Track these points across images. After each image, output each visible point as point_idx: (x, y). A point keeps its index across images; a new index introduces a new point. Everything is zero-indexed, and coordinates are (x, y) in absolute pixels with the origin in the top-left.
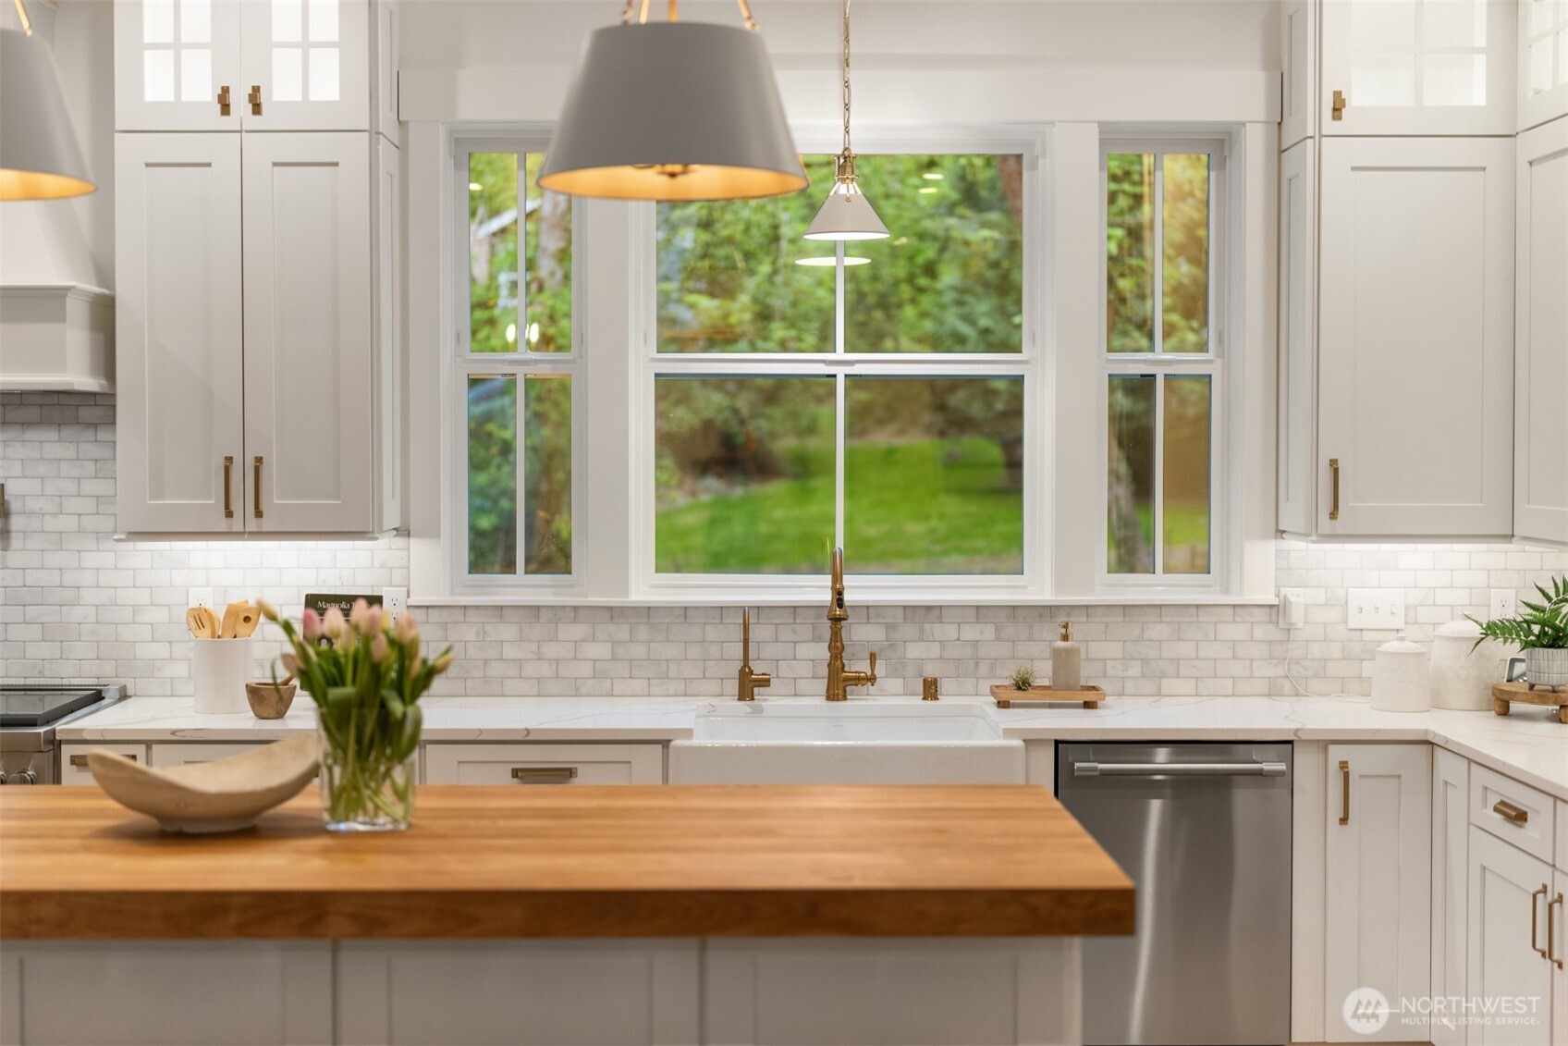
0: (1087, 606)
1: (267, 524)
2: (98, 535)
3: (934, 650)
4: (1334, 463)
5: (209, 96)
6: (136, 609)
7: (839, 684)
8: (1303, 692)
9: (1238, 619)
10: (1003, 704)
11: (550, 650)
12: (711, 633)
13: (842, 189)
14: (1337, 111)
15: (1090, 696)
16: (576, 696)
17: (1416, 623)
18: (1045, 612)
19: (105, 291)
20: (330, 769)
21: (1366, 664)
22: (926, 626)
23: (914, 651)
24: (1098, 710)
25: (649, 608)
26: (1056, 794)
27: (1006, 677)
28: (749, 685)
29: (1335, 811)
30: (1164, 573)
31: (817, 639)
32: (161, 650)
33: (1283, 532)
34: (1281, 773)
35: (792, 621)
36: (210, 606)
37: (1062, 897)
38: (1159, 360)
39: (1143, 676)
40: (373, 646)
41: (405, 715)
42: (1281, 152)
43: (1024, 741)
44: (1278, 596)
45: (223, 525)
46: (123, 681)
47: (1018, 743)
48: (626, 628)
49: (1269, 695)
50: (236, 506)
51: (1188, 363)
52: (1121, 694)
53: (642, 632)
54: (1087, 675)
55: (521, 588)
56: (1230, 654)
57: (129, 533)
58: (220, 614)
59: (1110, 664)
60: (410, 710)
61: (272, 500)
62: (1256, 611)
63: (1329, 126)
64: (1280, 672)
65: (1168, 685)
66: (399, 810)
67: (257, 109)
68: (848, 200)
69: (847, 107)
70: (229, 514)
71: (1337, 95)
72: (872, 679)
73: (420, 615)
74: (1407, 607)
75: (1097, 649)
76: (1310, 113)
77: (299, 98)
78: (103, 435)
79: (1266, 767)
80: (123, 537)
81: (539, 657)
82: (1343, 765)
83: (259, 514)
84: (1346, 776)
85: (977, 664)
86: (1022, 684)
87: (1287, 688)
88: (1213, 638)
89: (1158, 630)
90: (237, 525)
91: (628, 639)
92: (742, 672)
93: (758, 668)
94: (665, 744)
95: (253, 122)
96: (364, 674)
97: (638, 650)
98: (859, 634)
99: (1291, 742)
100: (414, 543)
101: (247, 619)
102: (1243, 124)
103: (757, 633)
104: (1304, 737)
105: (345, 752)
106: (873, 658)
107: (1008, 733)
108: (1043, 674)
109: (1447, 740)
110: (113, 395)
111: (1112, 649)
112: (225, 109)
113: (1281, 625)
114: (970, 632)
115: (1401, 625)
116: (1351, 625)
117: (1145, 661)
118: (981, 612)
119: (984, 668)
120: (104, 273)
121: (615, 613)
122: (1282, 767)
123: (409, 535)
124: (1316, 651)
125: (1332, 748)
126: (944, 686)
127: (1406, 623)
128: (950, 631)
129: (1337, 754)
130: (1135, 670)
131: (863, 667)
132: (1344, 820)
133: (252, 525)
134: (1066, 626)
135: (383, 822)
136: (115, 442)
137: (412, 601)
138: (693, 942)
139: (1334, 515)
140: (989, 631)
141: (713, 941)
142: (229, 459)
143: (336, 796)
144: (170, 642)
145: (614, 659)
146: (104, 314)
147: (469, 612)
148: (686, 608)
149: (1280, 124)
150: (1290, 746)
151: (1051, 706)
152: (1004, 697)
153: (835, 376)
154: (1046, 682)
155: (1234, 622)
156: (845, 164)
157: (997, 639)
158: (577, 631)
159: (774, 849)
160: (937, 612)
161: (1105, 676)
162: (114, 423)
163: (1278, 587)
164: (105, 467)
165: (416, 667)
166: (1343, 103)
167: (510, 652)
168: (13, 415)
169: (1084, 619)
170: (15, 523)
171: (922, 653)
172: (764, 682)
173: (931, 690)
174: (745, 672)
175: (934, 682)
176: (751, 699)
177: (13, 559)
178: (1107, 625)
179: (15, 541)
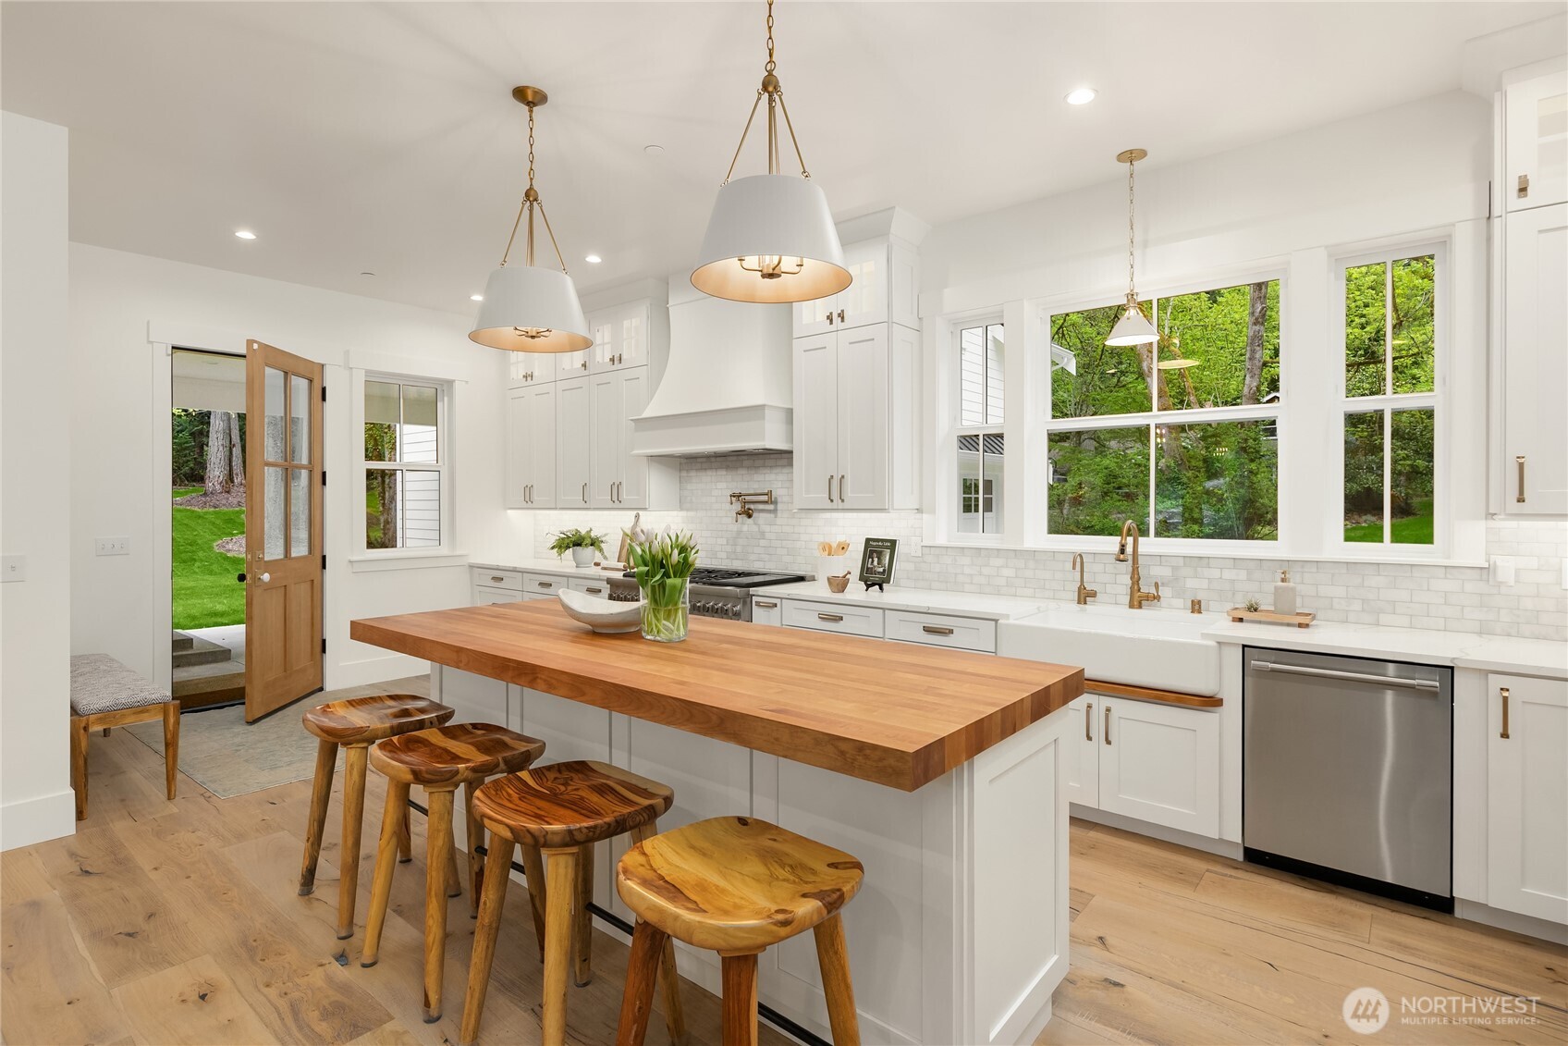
0: (1315, 562)
1: (846, 505)
3: (1203, 584)
4: (1519, 459)
5: (825, 317)
7: (1139, 599)
9: (1448, 576)
10: (1233, 619)
11: (986, 570)
13: (1126, 313)
14: (1522, 191)
15: (1305, 620)
19: (790, 406)
22: (1199, 569)
23: (1191, 583)
24: (1308, 629)
25: (1034, 552)
27: (1244, 603)
28: (1085, 596)
29: (1497, 728)
30: (1392, 542)
33: (1493, 514)
34: (1446, 692)
35: (1101, 562)
38: (1391, 401)
39: (1363, 610)
43: (1219, 643)
44: (1488, 561)
45: (829, 505)
47: (1212, 643)
48: (1023, 562)
50: (833, 497)
51: (1411, 400)
55: (980, 540)
56: (1442, 601)
57: (799, 509)
58: (834, 545)
59: (1328, 600)
61: (848, 494)
62: (1469, 571)
63: (1517, 202)
64: (1492, 616)
65: (1384, 618)
68: (1128, 318)
69: (1131, 268)
70: (830, 501)
71: (1522, 179)
72: (1157, 598)
73: (926, 550)
75: (1312, 590)
81: (981, 574)
82: (1503, 693)
83: (843, 501)
84: (1505, 701)
85: (1234, 594)
86: (1252, 609)
88: (1425, 588)
89: (1376, 580)
90: (834, 505)
92: (1079, 588)
93: (1089, 587)
94: (996, 621)
95: (841, 326)
98: (1151, 572)
99: (1452, 669)
100: (925, 516)
101: (843, 548)
102: (1457, 225)
103: (1087, 566)
104: (1461, 665)
106: (1159, 586)
107: (1205, 636)
108: (1266, 604)
110: (793, 454)
112: (830, 321)
113: (1491, 583)
114: (1228, 574)
117: (1365, 601)
120: (790, 398)
121: (1017, 553)
123: (923, 512)
125: (1492, 678)
126: (1207, 606)
128: (1216, 573)
129: (1497, 682)
130: (1357, 606)
131: (1153, 591)
132: (1501, 735)
133: (841, 505)
134: (1286, 573)
136: (792, 473)
137: (923, 544)
139: (1519, 501)
140: (1243, 575)
142: (832, 476)
145: (1016, 577)
146: (789, 416)
149: (1488, 219)
150: (1451, 672)
152: (1238, 615)
153: (1149, 425)
154: (1264, 608)
155: (1446, 578)
156: (1129, 299)
157: (1248, 580)
158: (999, 562)
160: (1206, 561)
162: (792, 463)
163: (1488, 555)
166: (1527, 183)
167: (967, 571)
168: (780, 463)
169: (1315, 570)
170: (780, 506)
171: (1196, 585)
172: (1093, 594)
173: (1196, 607)
174: (1082, 588)
175: (1199, 602)
176: (1085, 603)
177: (779, 521)
178: (1333, 575)
179: (779, 514)
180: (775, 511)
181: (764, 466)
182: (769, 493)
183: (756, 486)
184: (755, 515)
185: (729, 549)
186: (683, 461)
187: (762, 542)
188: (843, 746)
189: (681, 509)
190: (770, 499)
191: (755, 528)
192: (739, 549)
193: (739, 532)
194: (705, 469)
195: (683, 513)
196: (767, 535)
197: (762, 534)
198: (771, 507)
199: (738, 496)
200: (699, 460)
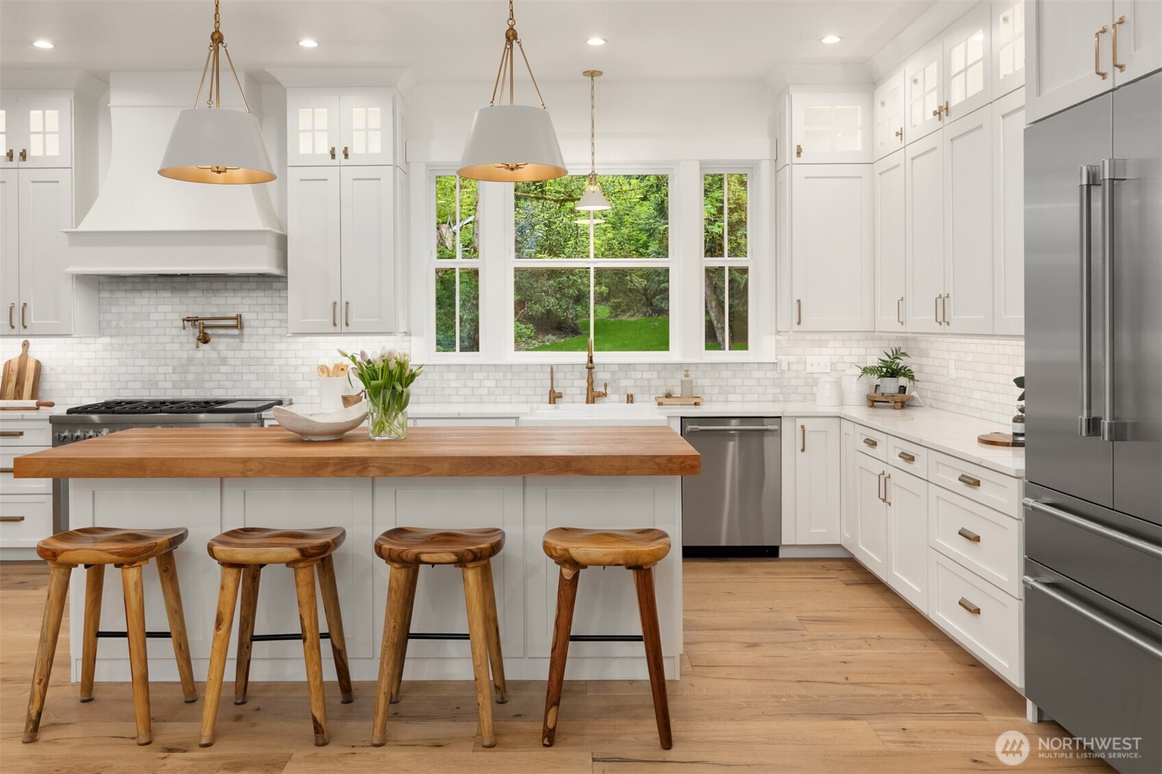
0: (696, 364)
1: (350, 329)
2: (281, 336)
3: (632, 382)
4: (799, 301)
5: (327, 151)
6: (296, 367)
7: (593, 396)
8: (788, 400)
9: (760, 368)
10: (660, 404)
11: (470, 383)
12: (538, 376)
13: (592, 188)
14: (799, 153)
15: (697, 400)
16: (480, 403)
17: (836, 370)
18: (679, 366)
19: (283, 233)
20: (372, 414)
21: (814, 388)
22: (628, 372)
23: (623, 383)
24: (701, 406)
25: (512, 365)
26: (681, 435)
27: (662, 392)
28: (554, 397)
29: (800, 447)
30: (731, 349)
31: (582, 378)
32: (307, 384)
33: (779, 332)
34: (776, 430)
35: (571, 370)
36: (327, 365)
37: (670, 459)
39: (720, 393)
40: (390, 363)
41: (403, 391)
42: (777, 172)
43: (668, 417)
44: (776, 359)
45: (332, 329)
46: (290, 397)
47: (665, 418)
48: (502, 374)
49: (773, 401)
50: (338, 322)
51: (739, 262)
52: (710, 401)
53: (509, 376)
54: (696, 392)
55: (457, 357)
56: (756, 384)
57: (293, 333)
58: (331, 368)
59: (706, 388)
60: (405, 390)
61: (353, 319)
62: (767, 365)
63: (795, 159)
64: (778, 391)
65: (731, 397)
66: (400, 431)
67: (346, 156)
68: (594, 192)
69: (593, 154)
70: (335, 324)
71: (799, 147)
72: (605, 395)
74: (832, 363)
75: (700, 382)
76: (789, 154)
77: (364, 152)
78: (283, 294)
79: (769, 427)
80: (291, 335)
81: (465, 387)
82: (803, 427)
83: (347, 324)
84: (804, 431)
85: (650, 388)
86: (668, 396)
87: (781, 398)
88: (749, 376)
89: (725, 374)
90: (338, 330)
91: (502, 378)
92: (550, 391)
93: (557, 390)
94: (517, 419)
95: (345, 162)
96: (386, 374)
97: (507, 383)
98: (601, 376)
99: (780, 417)
100: (413, 339)
101: (342, 369)
102: (761, 160)
103: (557, 376)
104: (786, 415)
105: (378, 408)
106: (606, 386)
107: (662, 414)
108: (677, 391)
109: (845, 415)
110: (287, 277)
111: (707, 382)
112: (333, 156)
113: (778, 371)
114: (647, 375)
115: (829, 371)
116: (808, 371)
117: (721, 387)
118: (651, 366)
119: (653, 390)
120: (282, 224)
121: (496, 367)
122: (776, 427)
123: (411, 335)
124: (793, 382)
125: (798, 420)
126: (636, 398)
127: (831, 370)
128: (639, 375)
129: (800, 422)
130: (716, 390)
131: (602, 390)
132: (803, 450)
133: (345, 329)
134: (687, 371)
135: (394, 435)
136: (287, 297)
138: (520, 478)
139: (799, 323)
140: (655, 375)
141: (529, 478)
142: (335, 303)
143: (375, 425)
144: (311, 381)
145: (496, 387)
146: (282, 242)
147: (436, 367)
148: (527, 365)
149: (776, 160)
150: (779, 419)
151: (681, 405)
152: (660, 400)
153: (589, 268)
154: (679, 396)
155: (758, 369)
156: (592, 178)
157: (658, 378)
159: (554, 445)
160: (633, 366)
161: (704, 393)
162: (287, 289)
163: (776, 355)
164: (283, 308)
165: (407, 373)
166: (801, 149)
167: (453, 384)
168: (245, 286)
169: (694, 369)
170: (246, 331)
171: (627, 384)
172: (560, 396)
173: (630, 399)
174: (552, 392)
175: (632, 395)
176: (555, 403)
177: (245, 346)
178: (704, 371)
179: (246, 339)
180: (241, 336)
181: (226, 289)
182: (238, 318)
183: (215, 310)
184: (213, 340)
185: (176, 377)
186: (103, 279)
187: (224, 369)
188: (658, 460)
189: (101, 335)
190: (238, 323)
191: (214, 355)
192: (190, 377)
193: (190, 360)
194: (140, 290)
195: (106, 340)
196: (230, 361)
197: (224, 361)
198: (235, 332)
199: (193, 321)
200: (128, 280)
